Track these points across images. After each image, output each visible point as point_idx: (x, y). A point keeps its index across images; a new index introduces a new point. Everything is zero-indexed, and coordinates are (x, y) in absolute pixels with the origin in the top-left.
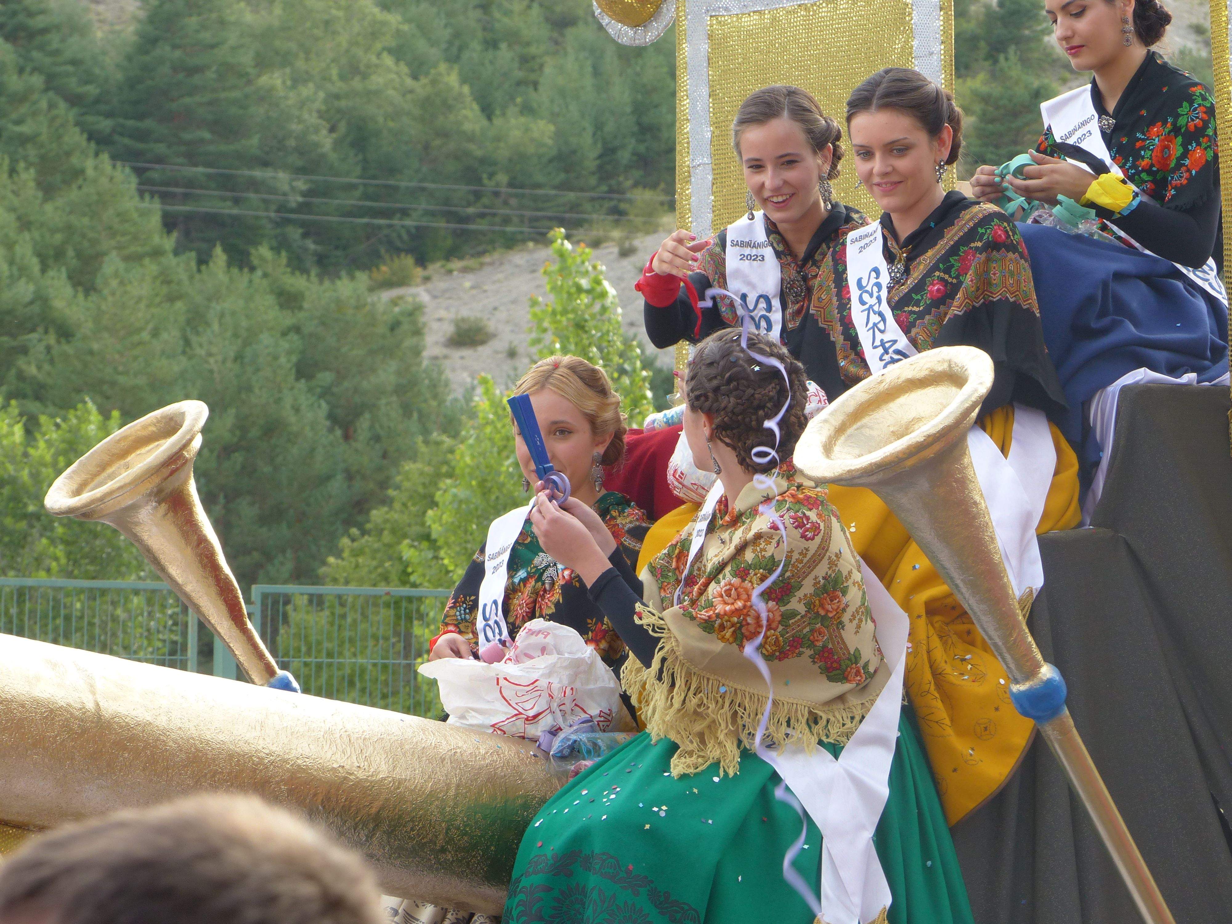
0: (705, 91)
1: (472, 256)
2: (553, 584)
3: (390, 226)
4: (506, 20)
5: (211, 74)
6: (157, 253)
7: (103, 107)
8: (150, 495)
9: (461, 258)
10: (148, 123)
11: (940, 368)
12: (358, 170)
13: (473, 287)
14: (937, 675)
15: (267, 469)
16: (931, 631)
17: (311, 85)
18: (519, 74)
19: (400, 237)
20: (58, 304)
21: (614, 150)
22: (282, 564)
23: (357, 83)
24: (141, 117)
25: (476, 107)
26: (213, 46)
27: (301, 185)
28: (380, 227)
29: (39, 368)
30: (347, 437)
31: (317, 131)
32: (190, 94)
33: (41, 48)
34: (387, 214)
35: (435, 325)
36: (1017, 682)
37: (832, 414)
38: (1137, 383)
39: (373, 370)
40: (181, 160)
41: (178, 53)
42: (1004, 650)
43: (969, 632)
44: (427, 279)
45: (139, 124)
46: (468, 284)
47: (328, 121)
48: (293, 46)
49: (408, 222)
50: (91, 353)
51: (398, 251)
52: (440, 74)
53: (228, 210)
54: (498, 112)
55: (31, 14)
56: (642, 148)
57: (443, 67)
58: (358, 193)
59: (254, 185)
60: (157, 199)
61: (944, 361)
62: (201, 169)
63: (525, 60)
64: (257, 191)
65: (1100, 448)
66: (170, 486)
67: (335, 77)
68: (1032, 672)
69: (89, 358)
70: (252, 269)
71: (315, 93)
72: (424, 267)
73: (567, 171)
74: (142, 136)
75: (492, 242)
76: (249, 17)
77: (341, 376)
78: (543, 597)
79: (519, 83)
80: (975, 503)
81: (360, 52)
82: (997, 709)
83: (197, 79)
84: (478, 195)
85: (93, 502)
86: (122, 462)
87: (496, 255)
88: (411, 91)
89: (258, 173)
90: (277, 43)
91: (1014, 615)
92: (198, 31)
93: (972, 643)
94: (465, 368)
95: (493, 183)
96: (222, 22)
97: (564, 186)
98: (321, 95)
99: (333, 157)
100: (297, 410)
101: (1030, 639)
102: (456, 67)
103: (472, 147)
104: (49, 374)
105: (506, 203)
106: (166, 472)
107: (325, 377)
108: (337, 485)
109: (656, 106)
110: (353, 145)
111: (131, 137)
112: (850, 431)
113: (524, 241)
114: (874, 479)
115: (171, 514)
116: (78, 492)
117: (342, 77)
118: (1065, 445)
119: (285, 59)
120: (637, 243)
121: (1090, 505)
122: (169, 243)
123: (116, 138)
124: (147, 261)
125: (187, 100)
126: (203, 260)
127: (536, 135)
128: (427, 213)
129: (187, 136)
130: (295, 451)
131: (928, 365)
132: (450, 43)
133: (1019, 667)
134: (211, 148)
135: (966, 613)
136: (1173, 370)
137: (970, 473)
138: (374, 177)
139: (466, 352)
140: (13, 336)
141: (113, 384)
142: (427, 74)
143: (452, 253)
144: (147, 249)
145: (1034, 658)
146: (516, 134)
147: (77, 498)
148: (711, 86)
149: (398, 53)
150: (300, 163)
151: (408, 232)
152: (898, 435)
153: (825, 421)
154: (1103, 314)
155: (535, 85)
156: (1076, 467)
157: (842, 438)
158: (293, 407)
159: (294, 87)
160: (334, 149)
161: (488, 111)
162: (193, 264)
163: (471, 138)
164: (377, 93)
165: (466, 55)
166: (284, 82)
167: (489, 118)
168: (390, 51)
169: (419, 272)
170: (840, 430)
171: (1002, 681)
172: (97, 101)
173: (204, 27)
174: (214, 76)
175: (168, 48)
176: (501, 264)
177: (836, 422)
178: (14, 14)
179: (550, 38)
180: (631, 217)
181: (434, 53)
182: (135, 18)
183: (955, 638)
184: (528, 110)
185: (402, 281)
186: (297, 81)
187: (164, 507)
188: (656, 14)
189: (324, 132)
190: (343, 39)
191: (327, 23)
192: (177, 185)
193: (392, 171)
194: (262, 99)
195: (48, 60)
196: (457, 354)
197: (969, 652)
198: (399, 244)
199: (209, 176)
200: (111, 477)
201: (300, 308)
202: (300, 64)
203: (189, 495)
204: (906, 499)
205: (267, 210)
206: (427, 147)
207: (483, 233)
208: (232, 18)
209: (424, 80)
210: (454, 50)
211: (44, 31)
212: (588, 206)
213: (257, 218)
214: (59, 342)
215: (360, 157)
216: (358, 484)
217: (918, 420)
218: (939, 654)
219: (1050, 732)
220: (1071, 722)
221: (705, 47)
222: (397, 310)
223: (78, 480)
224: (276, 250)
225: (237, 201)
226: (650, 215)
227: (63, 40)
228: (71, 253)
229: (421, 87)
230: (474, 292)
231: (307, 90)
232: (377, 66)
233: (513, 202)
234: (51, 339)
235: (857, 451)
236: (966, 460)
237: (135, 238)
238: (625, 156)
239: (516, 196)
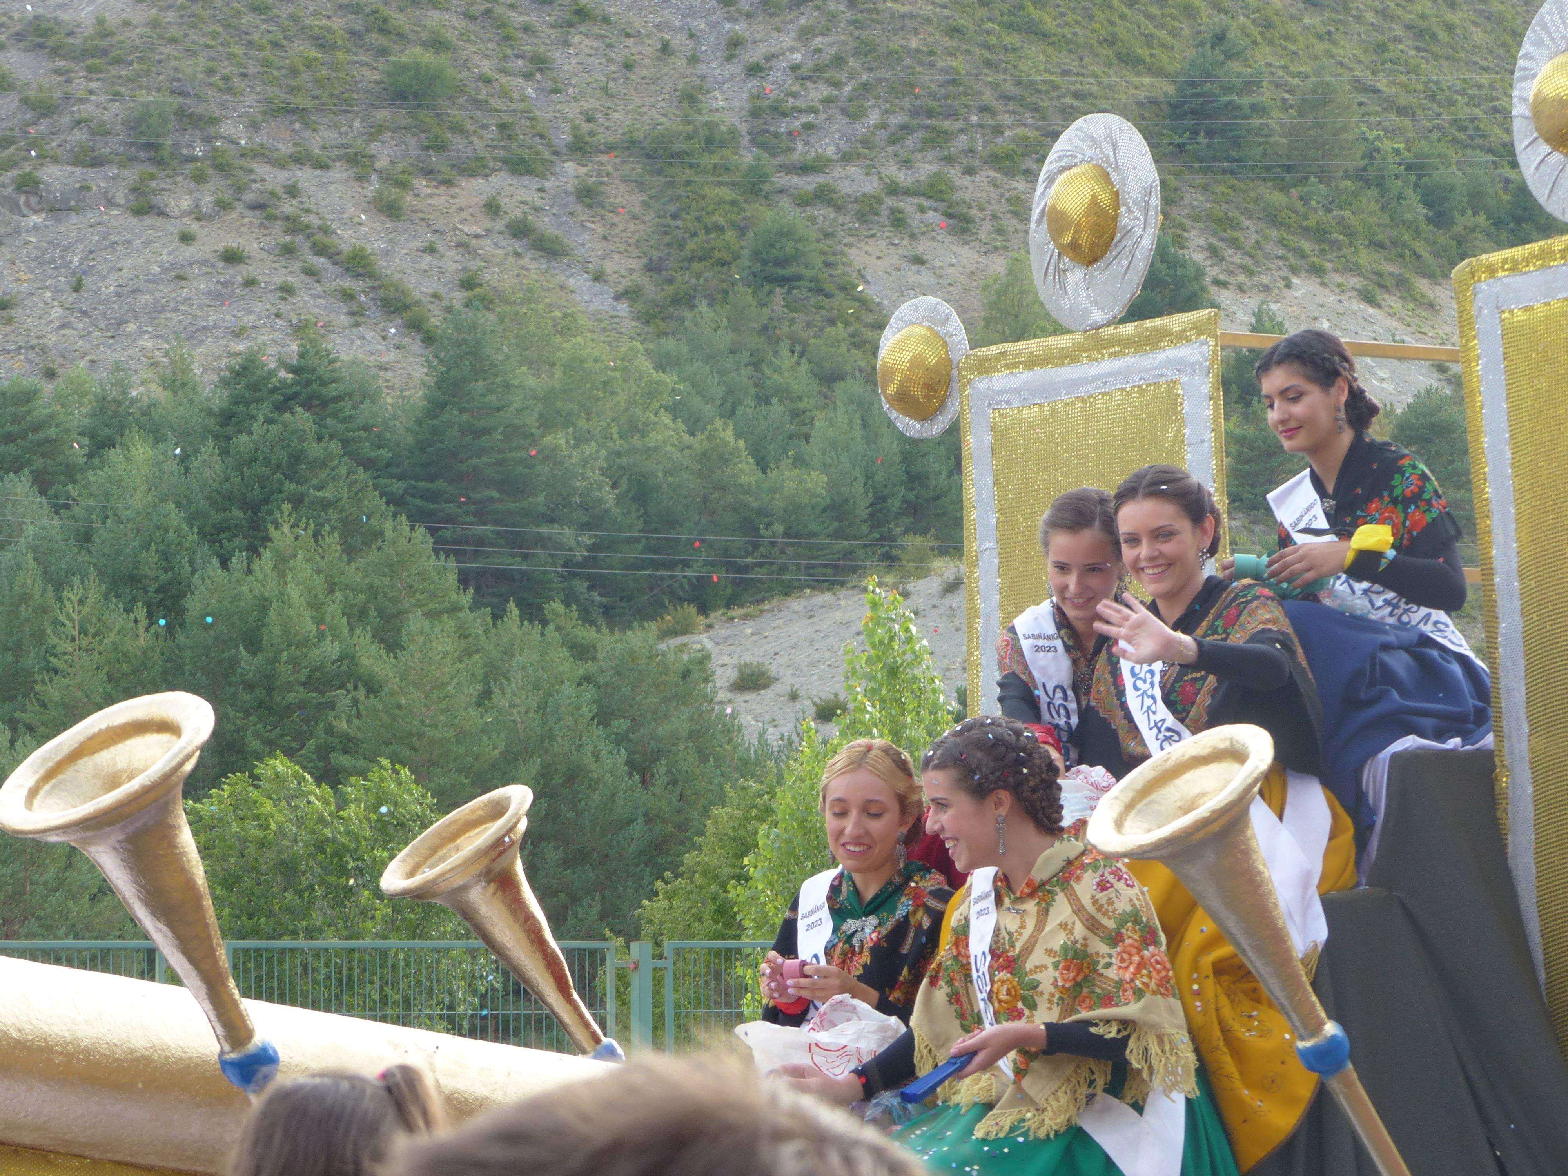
0: (990, 480)
1: (751, 603)
2: (862, 947)
3: (672, 577)
4: (776, 377)
5: (498, 436)
6: (455, 609)
7: (394, 470)
8: (480, 875)
9: (742, 606)
10: (439, 485)
11: (1222, 746)
12: (640, 524)
13: (753, 634)
14: (1226, 1031)
15: (571, 815)
16: (1219, 990)
17: (593, 443)
18: (790, 428)
19: (682, 586)
20: (365, 661)
21: (884, 499)
22: (590, 906)
23: (636, 441)
24: (432, 478)
25: (751, 460)
26: (498, 410)
27: (586, 539)
28: (662, 578)
29: (349, 722)
30: (644, 782)
31: (600, 489)
32: (479, 456)
33: (335, 415)
34: (670, 565)
35: (719, 671)
36: (1302, 1039)
37: (1122, 791)
38: (1405, 750)
39: (667, 717)
40: (471, 519)
41: (465, 416)
42: (1289, 1009)
43: (1255, 990)
44: (710, 627)
45: (430, 486)
46: (749, 631)
47: (611, 479)
48: (574, 406)
49: (689, 573)
50: (399, 707)
51: (681, 600)
52: (716, 430)
53: (518, 565)
54: (772, 465)
55: (324, 383)
56: (911, 496)
57: (718, 423)
58: (641, 546)
59: (541, 541)
60: (452, 558)
61: (1225, 739)
62: (490, 528)
63: (795, 414)
64: (544, 547)
65: (1373, 812)
66: (498, 867)
67: (615, 436)
68: (1316, 1029)
69: (396, 711)
70: (544, 623)
71: (597, 452)
72: (707, 616)
73: (840, 521)
74: (433, 497)
75: (770, 589)
76: (531, 382)
77: (636, 723)
78: (851, 960)
79: (790, 437)
80: (1259, 873)
81: (639, 412)
82: (1283, 1063)
83: (484, 441)
84: (755, 546)
85: (426, 883)
86: (452, 845)
87: (775, 602)
88: (689, 447)
89: (545, 530)
90: (559, 404)
91: (1297, 977)
92: (483, 395)
93: (1258, 1000)
94: (748, 712)
95: (770, 533)
96: (507, 386)
97: (838, 535)
98: (603, 452)
99: (616, 511)
100: (597, 758)
101: (1314, 998)
102: (731, 422)
103: (748, 498)
104: (359, 728)
105: (782, 552)
106: (494, 854)
107: (620, 725)
108: (638, 829)
109: (923, 456)
110: (634, 499)
111: (421, 497)
112: (1139, 806)
113: (801, 588)
114: (1164, 852)
115: (499, 893)
116: (411, 874)
117: (621, 436)
118: (1340, 810)
119: (568, 420)
120: (910, 587)
121: (1366, 866)
122: (466, 599)
123: (409, 499)
124: (445, 617)
125: (475, 461)
126: (498, 616)
127: (809, 485)
128: (707, 563)
129: (476, 496)
130: (596, 796)
131: (1212, 743)
132: (724, 400)
133: (1305, 1024)
134: (499, 506)
135: (1250, 972)
136: (1440, 735)
137: (1254, 844)
138: (656, 531)
139: (751, 696)
140: (322, 693)
141: (421, 736)
142: (703, 431)
143: (731, 602)
144: (446, 605)
145: (1318, 1016)
146: (790, 486)
147: (411, 881)
148: (995, 475)
149: (675, 410)
150: (585, 519)
151: (690, 582)
152: (1187, 810)
153: (1116, 798)
154: (1372, 684)
155: (807, 438)
156: (1351, 831)
157: (1132, 814)
158: (593, 754)
159: (576, 446)
160: (617, 504)
161: (763, 465)
162: (489, 619)
163: (748, 491)
164: (656, 449)
165: (740, 410)
166: (567, 442)
167: (764, 471)
168: (666, 409)
169: (701, 620)
170: (1130, 806)
171: (1287, 1036)
172: (389, 465)
173: (490, 391)
174: (500, 437)
175: (456, 412)
176: (780, 611)
177: (1126, 798)
178: (308, 383)
179: (819, 393)
180: (904, 563)
181: (709, 410)
182: (424, 384)
183: (1241, 996)
184: (800, 461)
185: (686, 629)
186: (579, 440)
187: (492, 887)
188: (941, 407)
189: (608, 488)
190: (622, 398)
191: (605, 383)
192: (467, 543)
193: (672, 523)
194: (546, 458)
195: (341, 427)
196: (740, 698)
197: (1254, 1009)
198: (681, 594)
199: (498, 533)
200: (443, 859)
201: (594, 658)
202: (582, 424)
203: (516, 875)
204: (1193, 870)
205: (554, 565)
206: (705, 500)
207: (760, 581)
208: (516, 382)
209: (700, 436)
210: (728, 405)
211: (337, 399)
212: (861, 553)
213: (545, 572)
214: (367, 697)
215: (642, 511)
216: (658, 828)
217: (1204, 794)
218: (1227, 1012)
219: (1335, 1085)
220: (1354, 1075)
221: (988, 438)
222: (685, 657)
223: (411, 862)
224: (567, 603)
225: (525, 557)
226: (922, 560)
227: (355, 408)
228: (373, 613)
229: (698, 442)
230: (755, 638)
231: (590, 449)
232: (655, 423)
233: (789, 550)
234: (361, 694)
235: (1146, 826)
236: (1249, 833)
237: (434, 595)
238: (895, 504)
239: (793, 545)
